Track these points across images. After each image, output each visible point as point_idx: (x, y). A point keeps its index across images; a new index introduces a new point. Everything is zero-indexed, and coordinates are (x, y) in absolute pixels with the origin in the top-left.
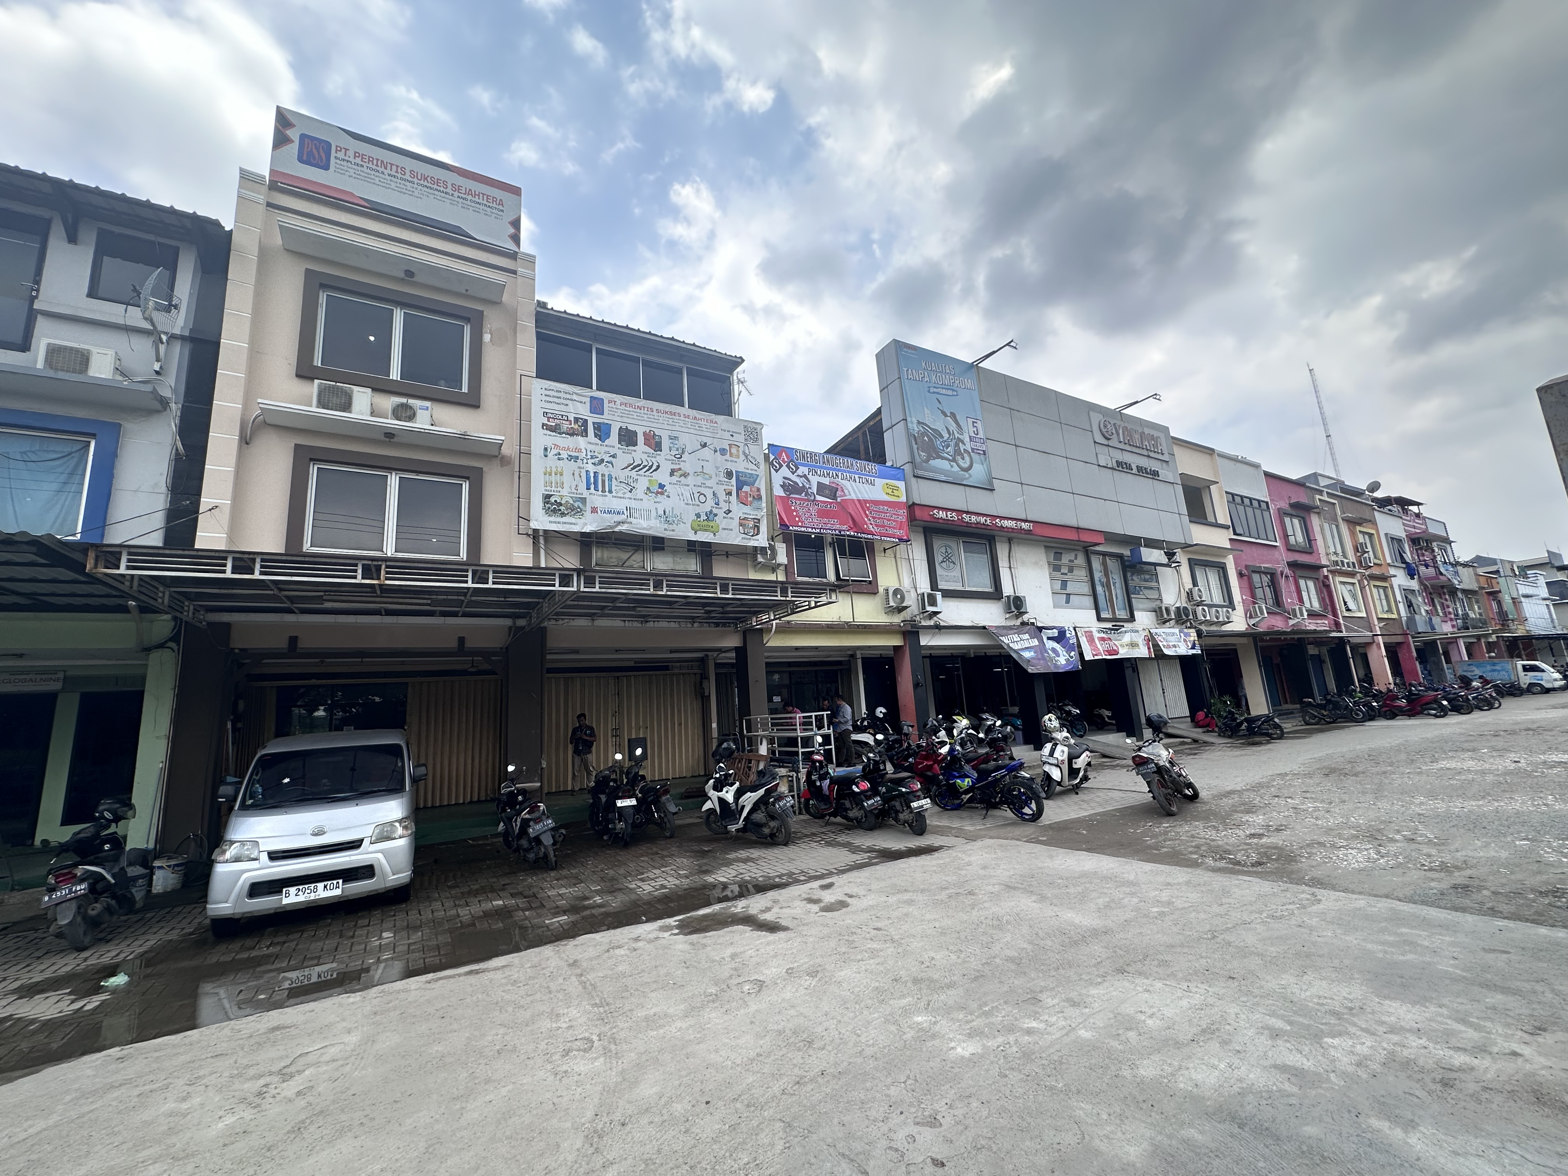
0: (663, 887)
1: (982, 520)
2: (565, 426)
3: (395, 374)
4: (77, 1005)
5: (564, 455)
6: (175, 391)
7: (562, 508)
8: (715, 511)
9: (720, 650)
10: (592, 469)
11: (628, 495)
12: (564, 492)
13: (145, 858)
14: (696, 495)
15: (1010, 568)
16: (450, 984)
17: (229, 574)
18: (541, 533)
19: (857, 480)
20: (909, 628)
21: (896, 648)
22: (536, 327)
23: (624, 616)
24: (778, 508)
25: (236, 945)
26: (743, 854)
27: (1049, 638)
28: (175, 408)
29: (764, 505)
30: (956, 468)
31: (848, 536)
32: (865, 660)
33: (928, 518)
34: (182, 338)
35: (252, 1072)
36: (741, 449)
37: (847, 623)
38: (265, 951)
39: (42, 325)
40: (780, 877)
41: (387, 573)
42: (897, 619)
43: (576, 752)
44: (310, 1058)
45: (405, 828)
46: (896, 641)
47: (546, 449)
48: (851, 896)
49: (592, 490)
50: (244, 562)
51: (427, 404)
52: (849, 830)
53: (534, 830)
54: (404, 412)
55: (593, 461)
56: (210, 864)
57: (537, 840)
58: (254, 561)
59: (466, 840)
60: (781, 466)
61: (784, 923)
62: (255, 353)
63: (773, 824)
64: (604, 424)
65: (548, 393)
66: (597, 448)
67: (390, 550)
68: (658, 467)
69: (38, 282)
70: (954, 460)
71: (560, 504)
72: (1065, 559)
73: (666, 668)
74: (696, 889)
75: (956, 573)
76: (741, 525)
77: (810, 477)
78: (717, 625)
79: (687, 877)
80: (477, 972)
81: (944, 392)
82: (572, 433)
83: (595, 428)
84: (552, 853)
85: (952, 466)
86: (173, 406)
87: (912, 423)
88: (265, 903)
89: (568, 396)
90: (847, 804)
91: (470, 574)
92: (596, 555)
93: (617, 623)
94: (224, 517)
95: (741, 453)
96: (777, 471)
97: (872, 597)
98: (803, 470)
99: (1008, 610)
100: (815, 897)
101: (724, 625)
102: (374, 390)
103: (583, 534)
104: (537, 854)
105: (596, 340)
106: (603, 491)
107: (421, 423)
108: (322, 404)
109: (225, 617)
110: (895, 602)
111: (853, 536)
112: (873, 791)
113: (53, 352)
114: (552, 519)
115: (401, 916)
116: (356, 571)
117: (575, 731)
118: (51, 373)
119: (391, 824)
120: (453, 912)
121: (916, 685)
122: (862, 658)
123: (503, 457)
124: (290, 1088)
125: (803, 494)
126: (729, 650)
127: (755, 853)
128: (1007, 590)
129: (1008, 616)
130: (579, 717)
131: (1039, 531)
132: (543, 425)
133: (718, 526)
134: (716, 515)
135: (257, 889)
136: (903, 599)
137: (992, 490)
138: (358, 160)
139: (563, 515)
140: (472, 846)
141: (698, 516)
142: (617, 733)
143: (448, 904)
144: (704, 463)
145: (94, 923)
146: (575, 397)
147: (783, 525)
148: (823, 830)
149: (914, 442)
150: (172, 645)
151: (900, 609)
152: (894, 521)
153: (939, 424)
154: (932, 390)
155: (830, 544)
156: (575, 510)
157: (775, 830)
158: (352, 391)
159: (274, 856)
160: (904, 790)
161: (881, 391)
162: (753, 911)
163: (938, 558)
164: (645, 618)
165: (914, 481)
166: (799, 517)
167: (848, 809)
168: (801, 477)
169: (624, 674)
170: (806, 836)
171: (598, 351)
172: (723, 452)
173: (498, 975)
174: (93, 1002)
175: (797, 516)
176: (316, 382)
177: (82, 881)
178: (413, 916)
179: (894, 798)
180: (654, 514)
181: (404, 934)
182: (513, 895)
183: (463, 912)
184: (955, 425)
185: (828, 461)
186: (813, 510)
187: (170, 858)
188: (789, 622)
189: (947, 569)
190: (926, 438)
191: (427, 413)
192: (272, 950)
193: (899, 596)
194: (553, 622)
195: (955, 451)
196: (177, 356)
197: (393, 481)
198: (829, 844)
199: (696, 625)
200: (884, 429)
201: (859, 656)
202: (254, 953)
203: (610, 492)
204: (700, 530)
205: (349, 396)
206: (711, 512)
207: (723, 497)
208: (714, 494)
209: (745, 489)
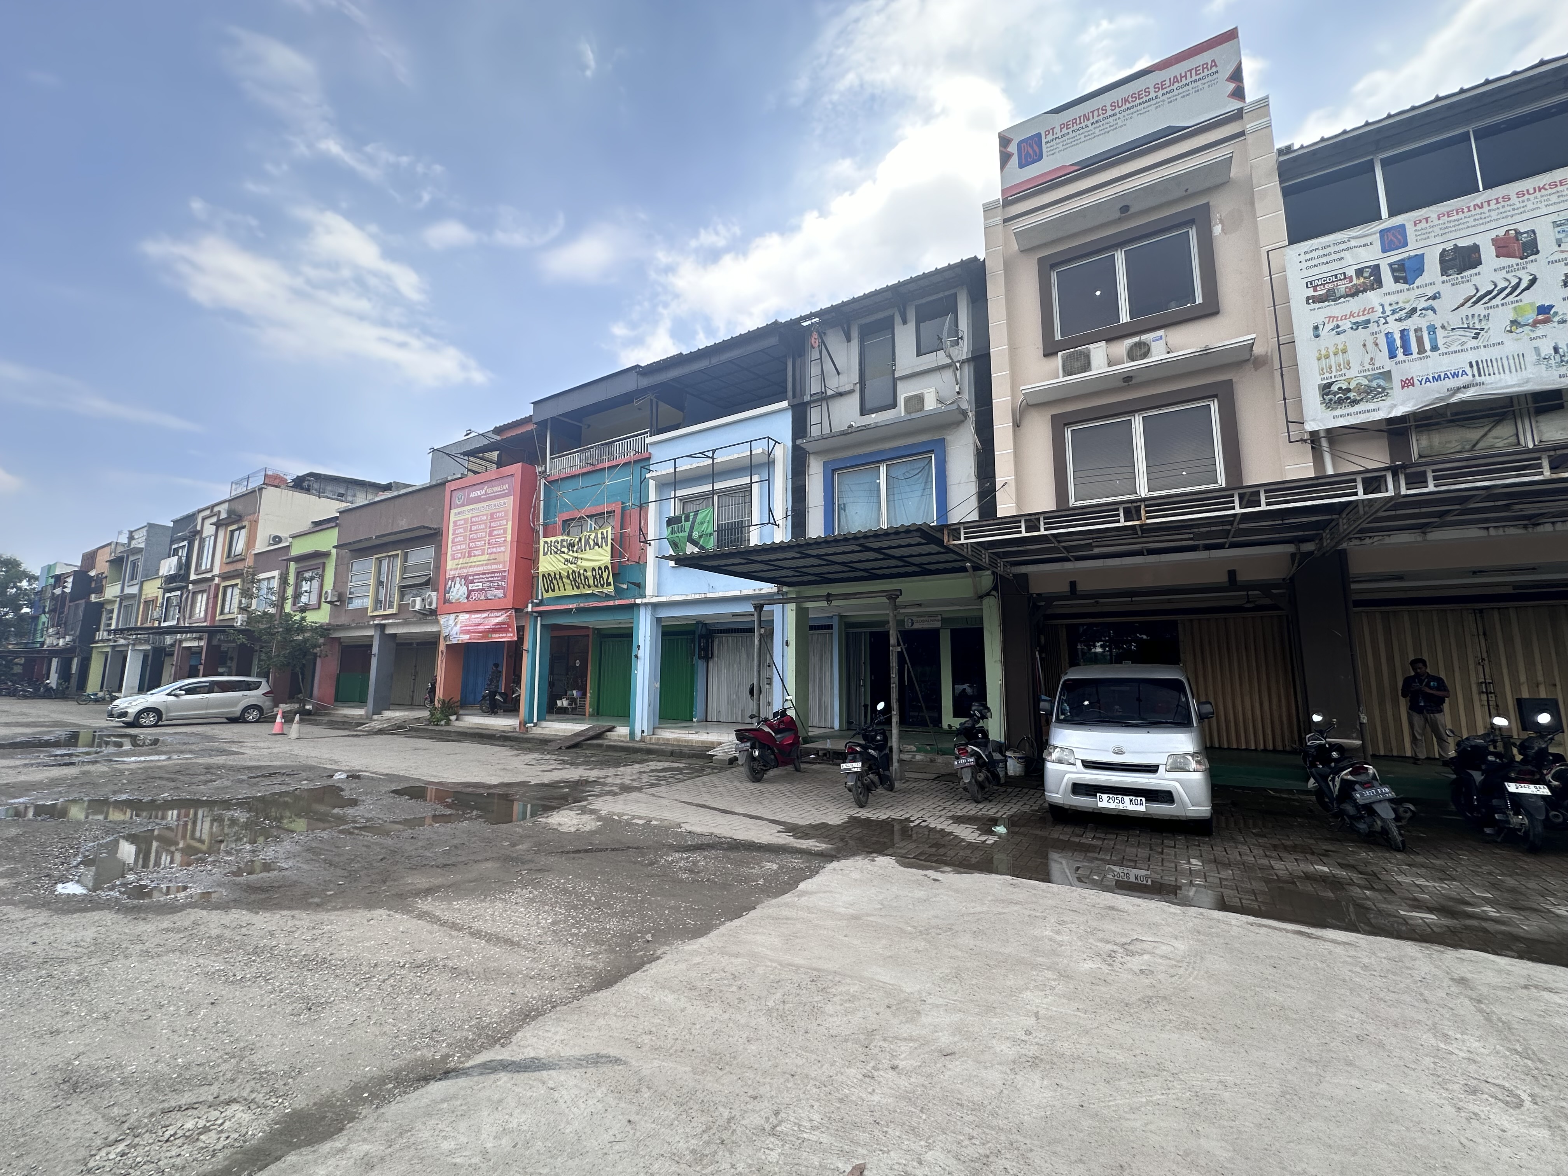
2: (1343, 287)
3: (1125, 317)
4: (983, 838)
5: (1346, 325)
6: (969, 402)
7: (1352, 395)
10: (1395, 328)
11: (1474, 343)
12: (1353, 373)
13: (1000, 748)
16: (1277, 936)
17: (1024, 534)
18: (1322, 434)
22: (1281, 182)
23: (1487, 520)
25: (1069, 830)
28: (971, 415)
34: (967, 360)
38: (1090, 841)
39: (900, 386)
41: (1147, 512)
43: (1414, 707)
44: (1145, 946)
45: (1198, 762)
47: (1316, 328)
49: (1400, 355)
50: (1032, 521)
51: (1161, 333)
53: (1362, 796)
54: (1139, 351)
55: (1396, 316)
56: (1041, 762)
57: (1369, 809)
58: (1038, 520)
59: (1265, 790)
62: (1013, 350)
64: (1410, 258)
65: (1308, 256)
66: (1401, 298)
67: (1143, 491)
68: (1533, 281)
69: (894, 360)
71: (1349, 390)
80: (1309, 936)
82: (1355, 292)
83: (1393, 271)
84: (1395, 831)
86: (970, 414)
88: (1082, 802)
89: (1344, 246)
91: (1236, 499)
92: (1418, 445)
93: (1473, 532)
94: (1011, 489)
102: (1109, 340)
103: (1390, 421)
104: (1370, 826)
105: (1379, 149)
106: (1422, 350)
107: (1158, 354)
108: (1067, 372)
109: (1023, 569)
113: (908, 400)
114: (1338, 412)
115: (1205, 848)
116: (1118, 515)
117: (1408, 681)
118: (909, 417)
119: (1183, 755)
120: (1265, 862)
123: (1256, 358)
124: (1134, 964)
130: (1413, 663)
132: (1308, 299)
135: (1078, 788)
138: (1065, 131)
139: (1355, 402)
140: (1273, 797)
142: (1488, 688)
143: (1257, 851)
145: (981, 786)
146: (1353, 243)
150: (994, 593)
156: (1371, 392)
158: (1089, 350)
159: (1089, 765)
164: (1533, 521)
169: (1492, 605)
171: (1385, 163)
173: (1339, 950)
174: (991, 840)
176: (1060, 354)
177: (971, 756)
178: (1219, 851)
180: (1531, 357)
181: (1213, 866)
182: (1342, 866)
183: (1277, 865)
187: (1015, 752)
191: (1162, 343)
192: (1095, 842)
194: (1357, 542)
196: (967, 374)
197: (1137, 423)
202: (1083, 841)
203: (1435, 348)
205: (1087, 357)
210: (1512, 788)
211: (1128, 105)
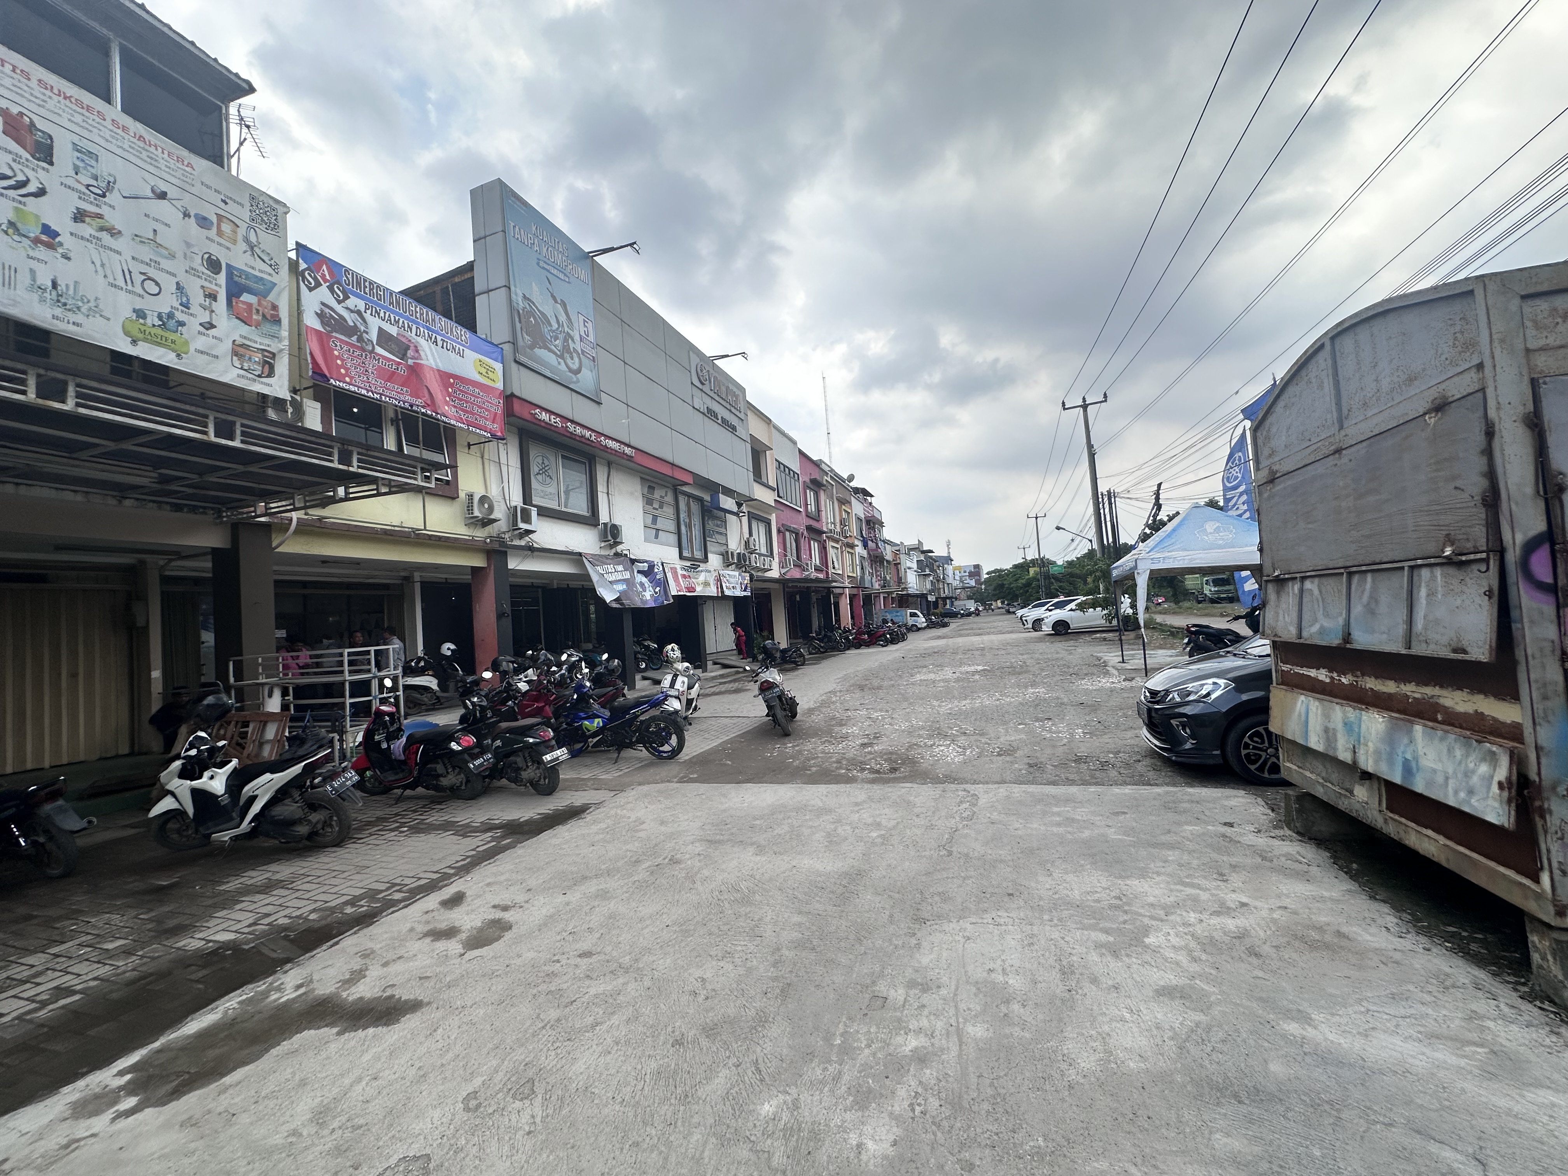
1: (588, 434)
8: (180, 316)
9: (178, 554)
14: (138, 279)
15: (608, 493)
19: (440, 343)
20: (496, 546)
21: (475, 570)
24: (312, 346)
26: (257, 876)
27: (639, 572)
29: (285, 333)
30: (563, 367)
31: (423, 414)
32: (426, 586)
33: (528, 417)
36: (242, 231)
37: (414, 530)
40: (352, 902)
42: (480, 534)
46: (478, 561)
48: (505, 908)
60: (318, 285)
63: (315, 817)
68: (41, 192)
70: (562, 357)
72: (658, 494)
75: (552, 489)
76: (235, 353)
77: (367, 316)
78: (178, 508)
81: (555, 272)
85: (559, 363)
87: (516, 294)
90: (440, 768)
95: (240, 238)
96: (311, 289)
97: (449, 502)
98: (353, 302)
99: (603, 537)
101: (193, 509)
110: (481, 512)
111: (431, 416)
121: (500, 616)
122: (422, 582)
125: (355, 338)
126: (197, 553)
127: (282, 870)
128: (604, 518)
129: (603, 544)
131: (640, 459)
133: (186, 343)
134: (182, 324)
136: (491, 509)
137: (599, 403)
141: (140, 314)
144: (159, 227)
147: (318, 372)
148: (395, 810)
149: (517, 319)
151: (486, 522)
152: (487, 410)
154: (542, 264)
155: (392, 421)
160: (531, 740)
161: (474, 241)
162: (325, 987)
163: (534, 469)
165: (514, 366)
166: (347, 369)
168: (352, 311)
170: (370, 824)
172: (203, 222)
175: (342, 366)
180: (24, 279)
184: (565, 317)
185: (398, 303)
186: (371, 366)
188: (321, 519)
189: (543, 483)
190: (532, 319)
193: (486, 506)
195: (564, 347)
201: (417, 576)
204: (145, 340)
206: (171, 316)
207: (197, 298)
208: (179, 287)
209: (246, 297)
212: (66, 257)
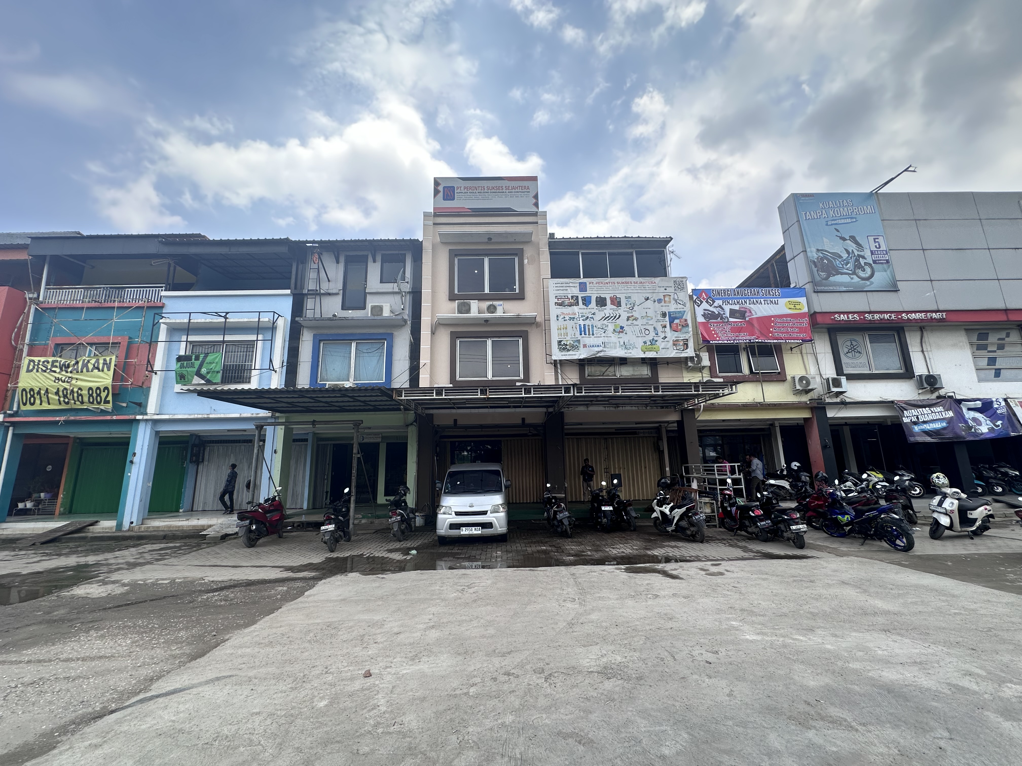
0: (623, 552)
1: (886, 316)
2: (567, 302)
3: (487, 291)
4: (405, 557)
5: (567, 318)
6: (408, 316)
7: (568, 347)
8: (656, 339)
9: (668, 422)
10: (582, 323)
11: (604, 335)
12: (568, 338)
13: (413, 511)
14: (643, 331)
15: (923, 351)
16: (523, 572)
17: (435, 397)
18: (558, 362)
19: (763, 302)
20: (816, 405)
21: (805, 419)
22: (549, 249)
23: (605, 404)
24: (701, 329)
25: (447, 548)
26: (673, 543)
27: (969, 409)
28: (409, 323)
29: (690, 329)
30: (856, 279)
31: (757, 342)
32: (783, 428)
33: (830, 322)
34: (409, 292)
35: (459, 584)
36: (672, 297)
37: (759, 403)
38: (457, 551)
39: (369, 298)
40: (690, 557)
41: (490, 392)
42: (805, 399)
43: (584, 480)
44: (476, 584)
45: (503, 508)
46: (806, 415)
47: (557, 316)
48: (727, 571)
49: (583, 335)
50: (439, 391)
51: (501, 302)
52: (750, 540)
53: (560, 516)
54: (492, 309)
55: (582, 318)
56: (435, 515)
57: (561, 521)
58: (442, 390)
59: (531, 520)
60: (702, 302)
61: (681, 576)
62: (434, 292)
63: (692, 529)
64: (587, 296)
65: (557, 285)
66: (584, 311)
67: (490, 377)
68: (620, 316)
69: (366, 281)
70: (854, 273)
71: (567, 345)
72: (993, 338)
73: (635, 433)
74: (640, 556)
75: (863, 360)
76: (674, 345)
77: (724, 306)
78: (662, 407)
79: (637, 550)
80: (533, 570)
81: (843, 221)
82: (570, 305)
83: (582, 300)
84: (569, 530)
85: (852, 279)
86: (408, 322)
87: (811, 252)
88: (454, 532)
89: (568, 285)
90: (747, 523)
91: (523, 390)
92: (588, 370)
93: (601, 408)
94: (428, 367)
95: (672, 299)
96: (699, 306)
97: (781, 383)
98: (718, 302)
99: (920, 386)
100: (706, 568)
101: (667, 407)
102: (479, 300)
103: (580, 360)
104: (562, 529)
105: (581, 248)
106: (589, 335)
107: (499, 313)
108: (460, 312)
109: (431, 411)
110: (801, 386)
111: (762, 342)
112: (766, 516)
113: (373, 308)
114: (563, 353)
115: (504, 547)
116: (478, 392)
117: (583, 468)
118: (373, 318)
119: (498, 505)
120: (525, 548)
121: (824, 447)
122: (780, 426)
123: (537, 323)
124: (471, 591)
125: (719, 319)
126: (673, 422)
127: (680, 544)
128: (920, 370)
129: (920, 391)
130: (585, 460)
131: (953, 317)
132: (556, 303)
133: (659, 347)
134: (656, 341)
135: (453, 526)
136: (808, 383)
137: (897, 291)
138: (466, 190)
139: (568, 350)
140: (533, 523)
141: (645, 343)
142: (607, 470)
143: (523, 545)
144: (647, 310)
145: (403, 532)
146: (571, 285)
147: (705, 341)
149: (813, 266)
150: (415, 423)
151: (807, 391)
152: (797, 328)
153: (838, 248)
154: (829, 223)
155: (744, 349)
156: (574, 347)
157: (694, 533)
158: (470, 302)
159: (458, 514)
160: (786, 517)
161: (783, 233)
163: (843, 350)
164: (617, 405)
165: (814, 296)
166: (717, 334)
167: (748, 526)
168: (717, 307)
169: (609, 436)
170: (718, 540)
171: (582, 254)
172: (660, 301)
173: (542, 573)
174: (409, 557)
175: (715, 334)
176: (457, 301)
177: (399, 515)
178: (509, 547)
179: (780, 522)
180: (618, 344)
181: (505, 553)
182: (550, 546)
183: (529, 549)
184: (854, 245)
185: (738, 293)
186: (728, 328)
187: (420, 512)
188: (712, 404)
189: (854, 357)
190: (825, 261)
191: (501, 307)
192: (459, 551)
193: (804, 382)
194: (567, 409)
195: (855, 266)
196: (408, 299)
197: (489, 342)
198: (731, 545)
199: (648, 408)
200: (788, 260)
201: (777, 424)
202: (453, 551)
203: (593, 334)
204: (647, 351)
205: (469, 306)
206: (653, 339)
207: (660, 329)
208: (655, 328)
209: (676, 321)
210: (603, 508)
211: (494, 191)
212: (626, 334)
